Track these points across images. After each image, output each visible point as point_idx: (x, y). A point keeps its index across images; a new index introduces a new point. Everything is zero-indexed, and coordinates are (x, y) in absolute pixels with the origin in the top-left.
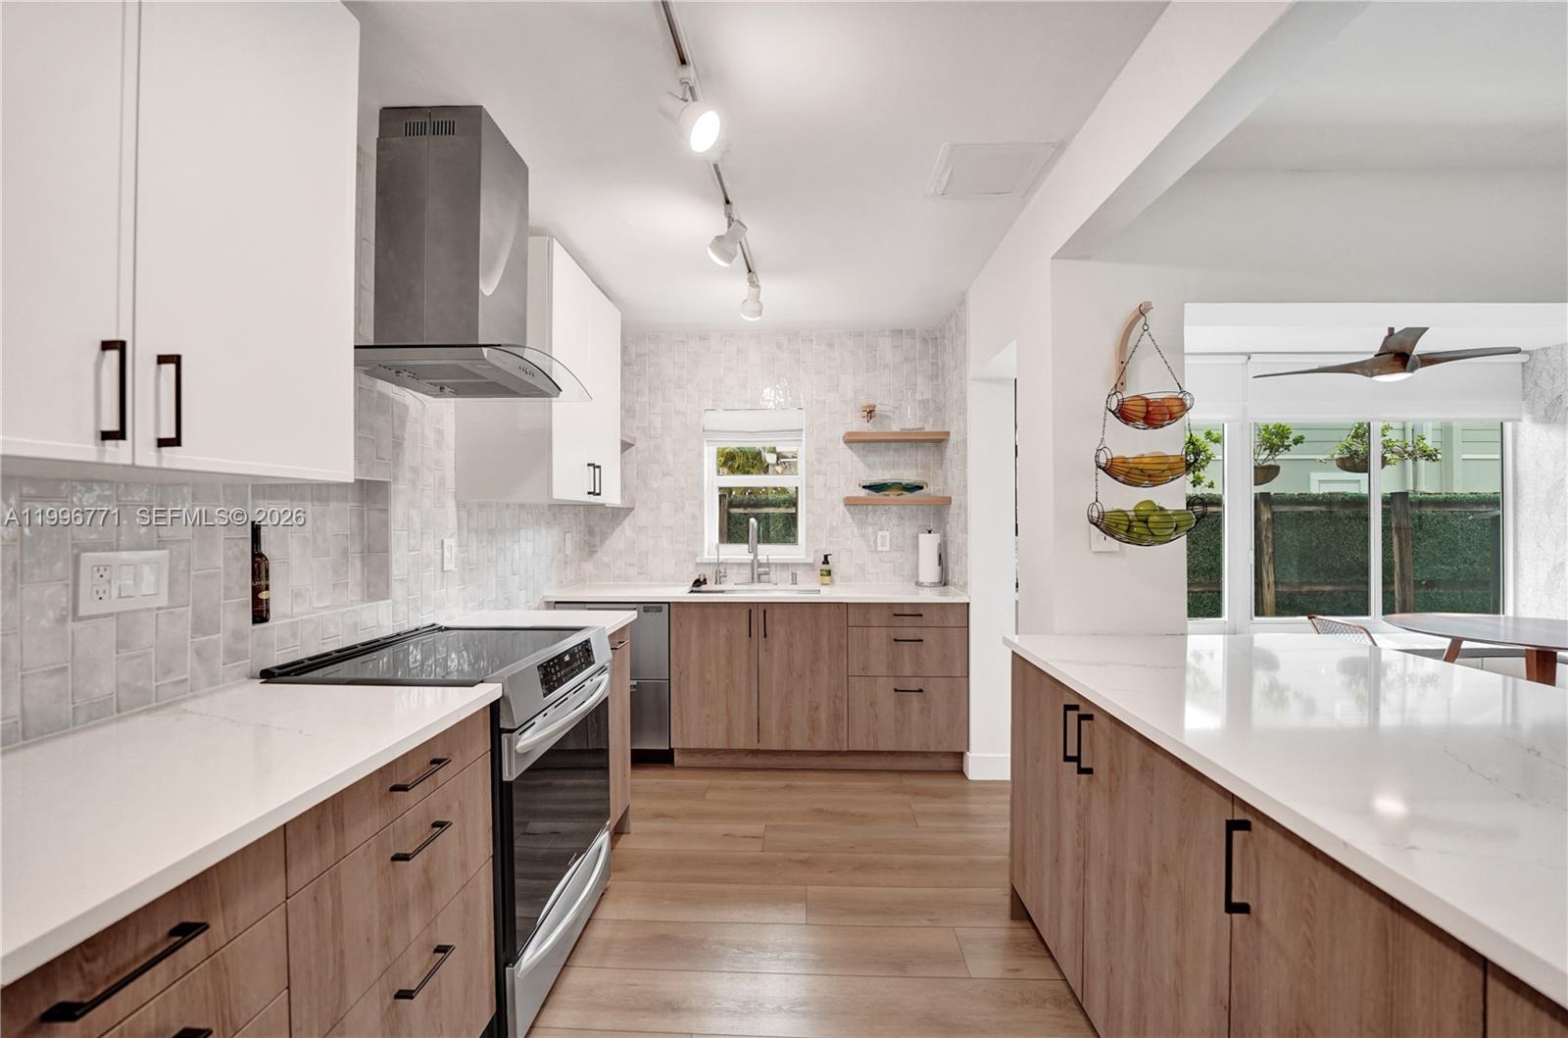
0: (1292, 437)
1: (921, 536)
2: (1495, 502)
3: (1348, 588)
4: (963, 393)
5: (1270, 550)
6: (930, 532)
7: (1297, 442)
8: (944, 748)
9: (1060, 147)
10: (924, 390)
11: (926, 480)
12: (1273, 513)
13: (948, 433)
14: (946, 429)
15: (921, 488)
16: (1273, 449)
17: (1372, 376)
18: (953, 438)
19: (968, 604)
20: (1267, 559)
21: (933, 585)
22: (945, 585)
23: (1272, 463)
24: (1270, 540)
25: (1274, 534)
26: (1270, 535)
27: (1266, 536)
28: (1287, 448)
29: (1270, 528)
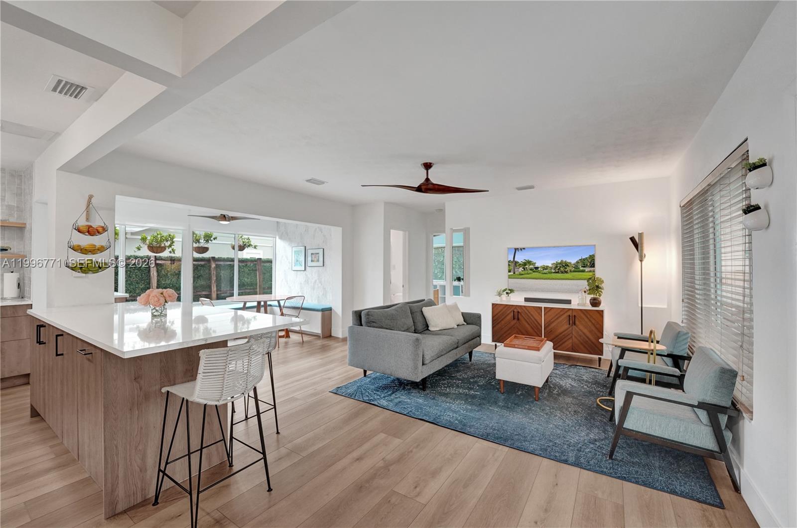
0: (213, 237)
1: (5, 275)
2: (270, 262)
3: (243, 291)
4: (31, 208)
5: (215, 278)
6: (12, 272)
7: (214, 239)
8: (16, 374)
9: (57, 134)
10: (11, 201)
11: (10, 247)
12: (216, 265)
13: (26, 224)
14: (25, 222)
15: (7, 250)
16: (207, 241)
17: (219, 221)
18: (28, 226)
19: (32, 305)
20: (213, 282)
21: (13, 299)
22: (22, 298)
23: (206, 246)
24: (215, 275)
25: (216, 272)
26: (215, 273)
27: (213, 273)
28: (211, 241)
29: (215, 271)
